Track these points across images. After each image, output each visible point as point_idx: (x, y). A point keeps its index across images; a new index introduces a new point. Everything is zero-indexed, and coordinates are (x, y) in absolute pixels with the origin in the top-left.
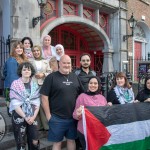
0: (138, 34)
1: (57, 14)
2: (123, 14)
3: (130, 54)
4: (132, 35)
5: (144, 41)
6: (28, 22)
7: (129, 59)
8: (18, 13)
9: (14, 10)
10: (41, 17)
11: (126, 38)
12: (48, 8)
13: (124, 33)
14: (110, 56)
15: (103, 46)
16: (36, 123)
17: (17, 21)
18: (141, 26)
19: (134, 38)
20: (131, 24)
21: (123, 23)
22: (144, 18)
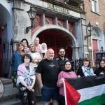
0: (94, 35)
1: (41, 24)
3: (90, 48)
4: (90, 35)
5: (99, 39)
7: (90, 51)
8: (17, 24)
9: (15, 23)
10: (32, 27)
11: (86, 37)
12: (36, 21)
13: (85, 34)
14: (77, 50)
15: (72, 43)
16: (33, 90)
17: (17, 30)
18: (96, 29)
19: (92, 37)
20: (89, 28)
21: (84, 28)
22: (97, 23)
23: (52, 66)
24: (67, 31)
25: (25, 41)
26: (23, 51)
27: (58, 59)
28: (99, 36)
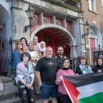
0: (92, 33)
1: (39, 23)
2: (81, 21)
3: (87, 46)
4: (88, 34)
5: (96, 37)
6: (22, 29)
7: (87, 49)
9: (13, 22)
10: (30, 26)
11: (84, 36)
12: (34, 20)
13: (82, 33)
14: (74, 48)
15: (69, 42)
17: (15, 29)
18: (94, 28)
19: (89, 36)
20: (87, 27)
21: (82, 26)
22: (94, 22)
23: (51, 64)
24: (65, 30)
25: (23, 40)
26: (22, 49)
27: (56, 57)
28: (96, 34)
